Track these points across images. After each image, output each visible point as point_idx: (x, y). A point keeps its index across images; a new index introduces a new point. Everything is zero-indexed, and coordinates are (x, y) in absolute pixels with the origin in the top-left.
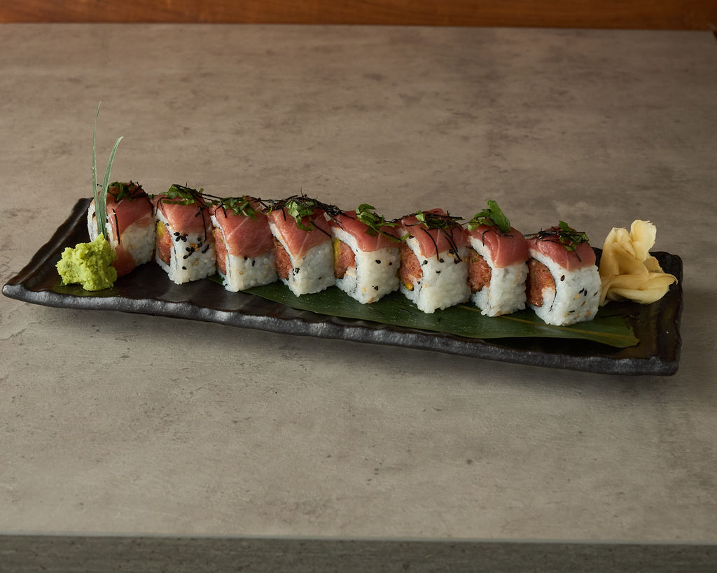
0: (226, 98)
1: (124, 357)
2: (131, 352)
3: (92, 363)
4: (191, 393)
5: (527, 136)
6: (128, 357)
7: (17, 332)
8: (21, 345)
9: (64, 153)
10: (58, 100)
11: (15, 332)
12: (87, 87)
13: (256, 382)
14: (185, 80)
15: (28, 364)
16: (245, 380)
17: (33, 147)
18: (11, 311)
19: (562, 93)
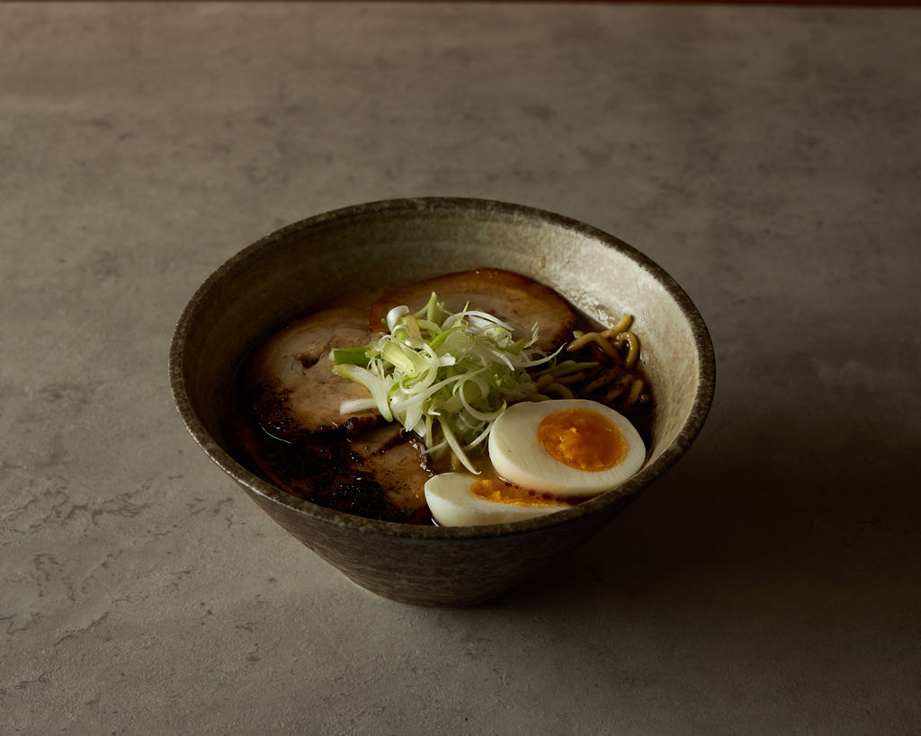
0: (329, 159)
1: (253, 659)
2: (260, 650)
3: (211, 671)
4: (352, 721)
5: (767, 232)
6: (258, 659)
7: (99, 617)
8: (108, 639)
9: (109, 272)
10: (83, 164)
11: (97, 617)
12: (123, 137)
13: (437, 701)
14: (264, 121)
15: (123, 675)
16: (421, 697)
17: (62, 261)
18: (84, 579)
19: (812, 143)
